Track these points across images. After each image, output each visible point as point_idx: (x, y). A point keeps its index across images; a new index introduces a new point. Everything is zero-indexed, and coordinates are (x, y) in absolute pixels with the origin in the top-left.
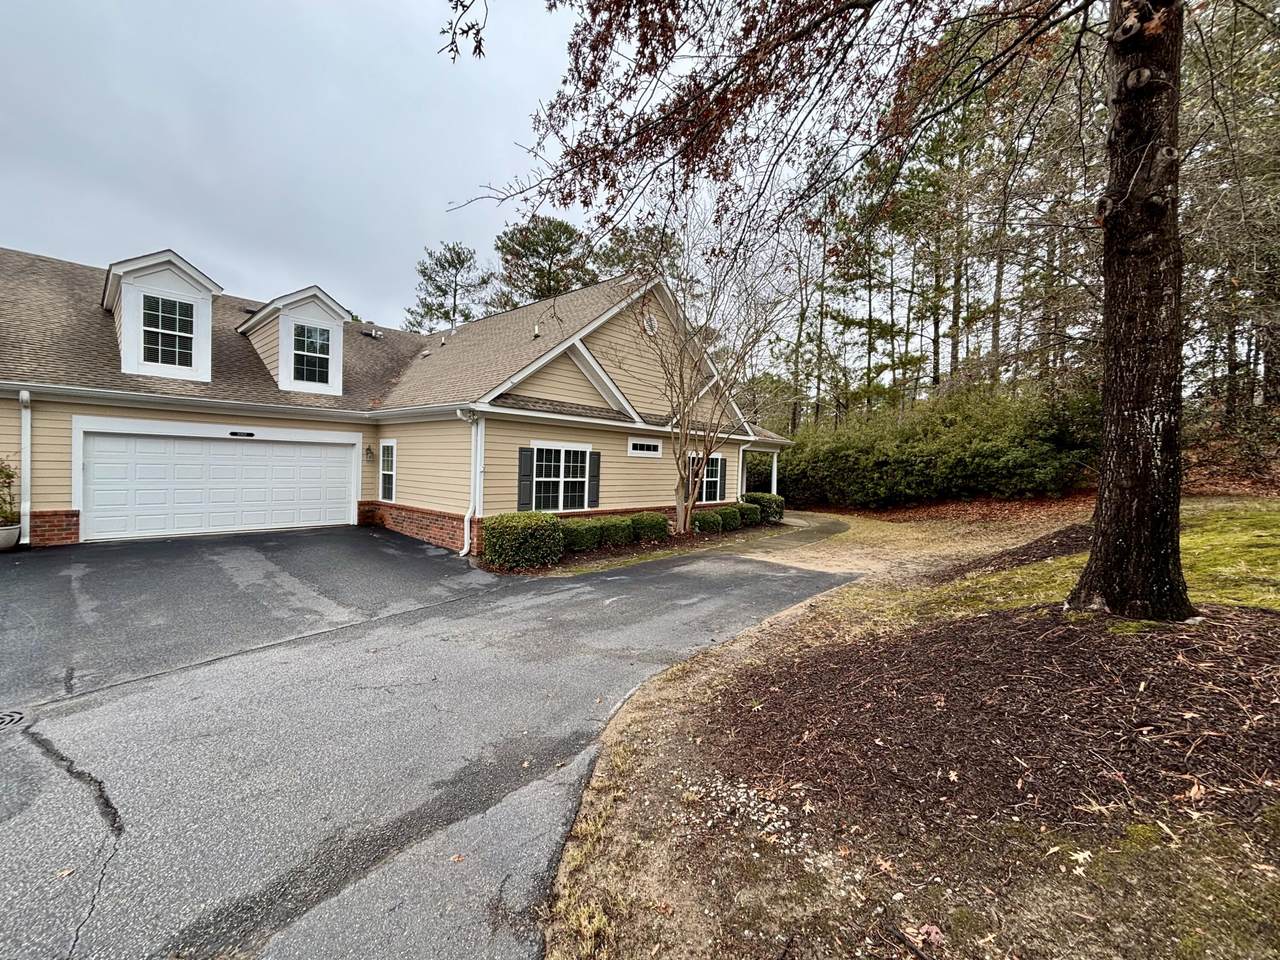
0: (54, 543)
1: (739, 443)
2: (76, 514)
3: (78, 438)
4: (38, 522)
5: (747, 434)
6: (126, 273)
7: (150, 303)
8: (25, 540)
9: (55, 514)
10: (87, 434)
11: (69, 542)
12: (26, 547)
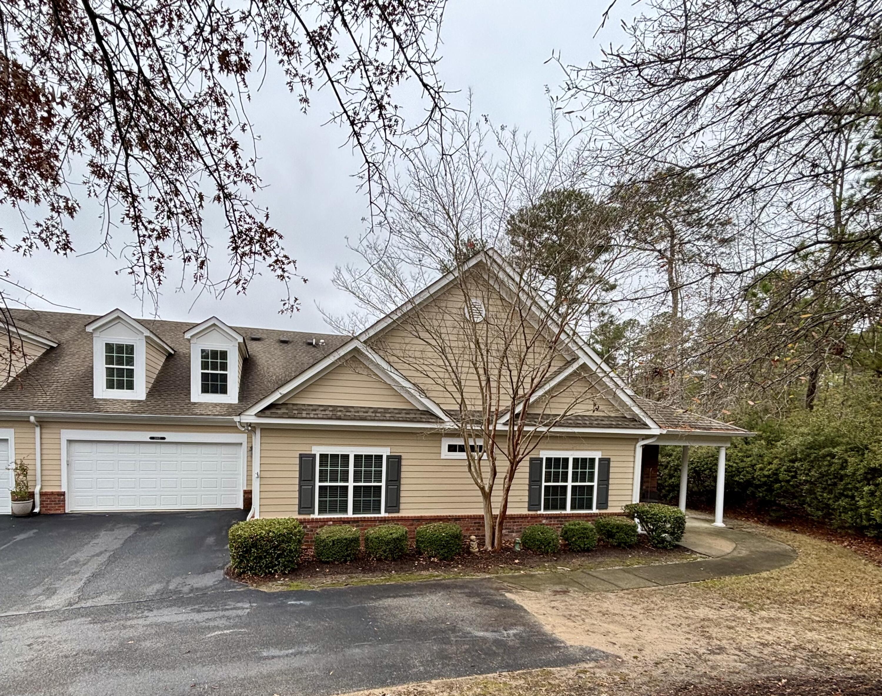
0: (52, 512)
1: (635, 439)
2: (63, 494)
3: (64, 444)
4: (44, 498)
5: (645, 426)
6: (94, 330)
7: (109, 347)
8: (37, 510)
9: (52, 493)
10: (70, 441)
11: (59, 512)
12: (36, 514)
